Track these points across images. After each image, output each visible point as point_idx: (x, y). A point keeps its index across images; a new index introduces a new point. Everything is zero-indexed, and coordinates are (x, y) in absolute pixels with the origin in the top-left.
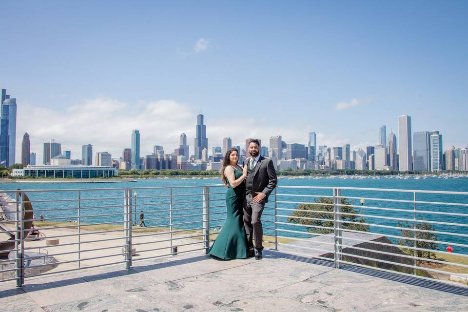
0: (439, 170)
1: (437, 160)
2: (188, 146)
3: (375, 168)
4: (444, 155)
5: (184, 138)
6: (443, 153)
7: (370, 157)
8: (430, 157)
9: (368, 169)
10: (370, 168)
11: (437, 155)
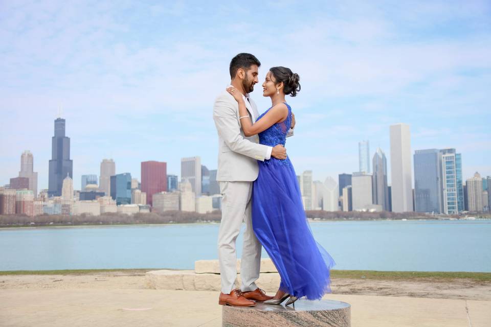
0: (456, 211)
1: (453, 194)
2: (37, 173)
3: (353, 209)
4: (466, 188)
5: (27, 160)
6: (464, 184)
7: (345, 191)
8: (442, 190)
9: (342, 209)
10: (346, 209)
11: (452, 186)
